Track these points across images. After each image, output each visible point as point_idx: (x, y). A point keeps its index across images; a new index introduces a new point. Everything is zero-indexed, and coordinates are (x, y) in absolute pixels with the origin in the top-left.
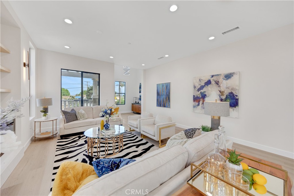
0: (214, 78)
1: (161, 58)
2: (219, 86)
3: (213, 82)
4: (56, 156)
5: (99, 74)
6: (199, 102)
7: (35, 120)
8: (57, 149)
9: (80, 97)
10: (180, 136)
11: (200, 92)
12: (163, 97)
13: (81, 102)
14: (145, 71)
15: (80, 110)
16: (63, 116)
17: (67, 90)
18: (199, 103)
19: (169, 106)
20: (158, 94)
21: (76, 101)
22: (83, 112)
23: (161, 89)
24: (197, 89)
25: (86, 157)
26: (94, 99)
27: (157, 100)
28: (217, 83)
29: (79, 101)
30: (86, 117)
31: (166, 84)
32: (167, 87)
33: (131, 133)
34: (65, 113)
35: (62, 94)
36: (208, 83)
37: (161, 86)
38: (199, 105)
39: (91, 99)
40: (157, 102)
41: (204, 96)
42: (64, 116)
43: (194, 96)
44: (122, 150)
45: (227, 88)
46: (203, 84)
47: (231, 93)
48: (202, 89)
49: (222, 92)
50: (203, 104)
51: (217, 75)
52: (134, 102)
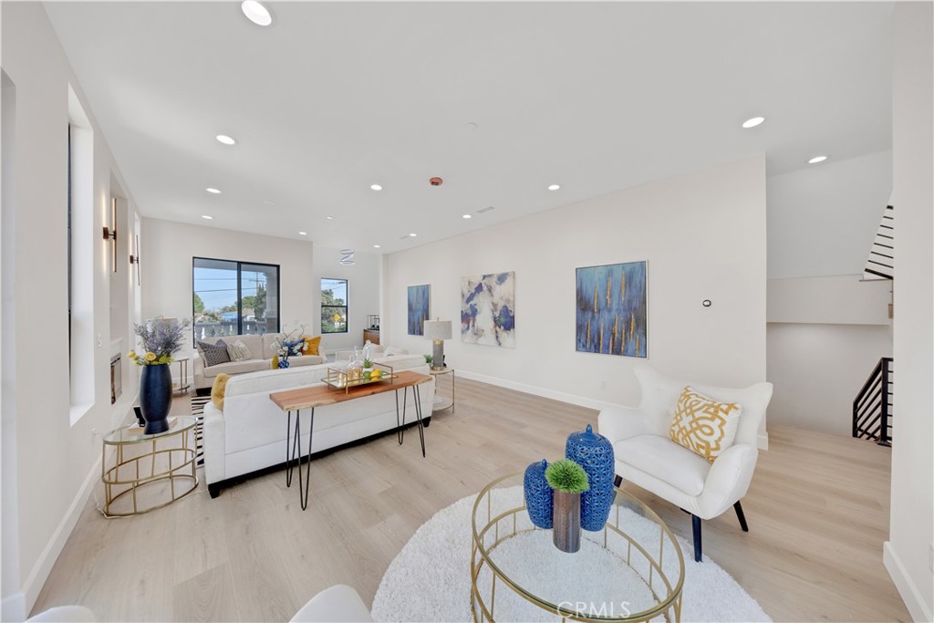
0: (486, 280)
2: (492, 295)
3: (485, 288)
5: (278, 267)
6: (468, 323)
9: (235, 315)
11: (469, 304)
12: (417, 314)
13: (237, 327)
15: (235, 342)
16: (199, 353)
18: (469, 325)
21: (225, 324)
22: (242, 345)
23: (415, 298)
24: (465, 299)
26: (268, 319)
27: (409, 321)
28: (490, 290)
29: (233, 324)
30: (248, 356)
34: (204, 347)
36: (479, 288)
37: (415, 290)
38: (468, 328)
39: (263, 320)
40: (409, 325)
41: (474, 312)
42: (203, 354)
43: (462, 312)
45: (501, 298)
46: (473, 291)
47: (506, 307)
48: (472, 300)
49: (495, 305)
50: (473, 326)
51: (490, 276)
52: (369, 327)
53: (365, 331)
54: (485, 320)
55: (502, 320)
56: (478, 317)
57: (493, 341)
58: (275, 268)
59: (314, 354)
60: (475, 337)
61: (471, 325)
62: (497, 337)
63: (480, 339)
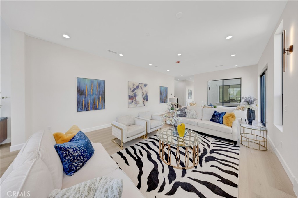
0: (140, 85)
2: (142, 90)
3: (140, 87)
6: (133, 99)
11: (133, 92)
18: (133, 101)
19: (103, 107)
20: (81, 93)
23: (88, 86)
24: (131, 91)
28: (141, 88)
31: (99, 81)
32: (99, 85)
36: (137, 87)
38: (133, 102)
41: (135, 95)
43: (129, 96)
45: (145, 91)
46: (135, 88)
47: (146, 94)
48: (135, 91)
49: (143, 93)
50: (135, 100)
51: (142, 84)
54: (139, 98)
55: (145, 98)
56: (137, 97)
57: (143, 105)
60: (136, 104)
61: (134, 100)
62: (144, 103)
63: (138, 105)
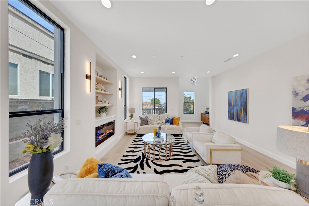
1: (228, 60)
4: (129, 147)
5: (166, 88)
6: (307, 119)
7: (127, 122)
8: (132, 143)
10: (207, 170)
11: (308, 102)
12: (237, 108)
14: (213, 78)
17: (159, 100)
18: (307, 122)
19: (246, 121)
20: (230, 104)
23: (234, 98)
24: (300, 97)
25: (142, 155)
27: (229, 112)
31: (241, 91)
32: (242, 95)
33: (188, 145)
34: (141, 118)
35: (155, 102)
37: (234, 94)
40: (228, 114)
43: (294, 109)
44: (169, 159)
52: (204, 112)
53: (202, 114)
58: (165, 89)
59: (177, 125)
